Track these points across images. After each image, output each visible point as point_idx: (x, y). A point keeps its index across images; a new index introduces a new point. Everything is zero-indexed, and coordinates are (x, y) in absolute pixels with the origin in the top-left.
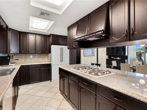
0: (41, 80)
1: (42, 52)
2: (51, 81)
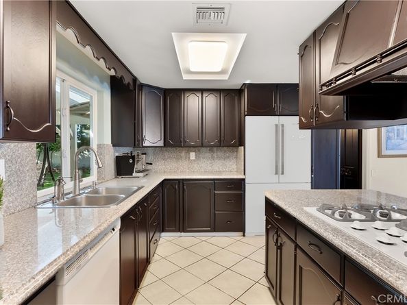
0: (215, 228)
1: (220, 141)
2: (244, 236)
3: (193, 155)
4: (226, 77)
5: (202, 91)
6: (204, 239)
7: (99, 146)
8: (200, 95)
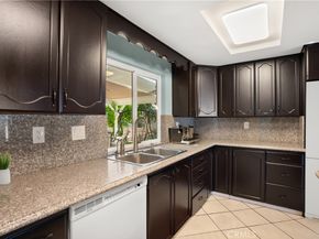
1: (275, 111)
2: (303, 216)
3: (246, 125)
4: (277, 43)
5: (254, 63)
6: (252, 206)
7: (163, 117)
8: (252, 67)
